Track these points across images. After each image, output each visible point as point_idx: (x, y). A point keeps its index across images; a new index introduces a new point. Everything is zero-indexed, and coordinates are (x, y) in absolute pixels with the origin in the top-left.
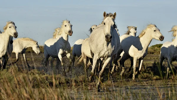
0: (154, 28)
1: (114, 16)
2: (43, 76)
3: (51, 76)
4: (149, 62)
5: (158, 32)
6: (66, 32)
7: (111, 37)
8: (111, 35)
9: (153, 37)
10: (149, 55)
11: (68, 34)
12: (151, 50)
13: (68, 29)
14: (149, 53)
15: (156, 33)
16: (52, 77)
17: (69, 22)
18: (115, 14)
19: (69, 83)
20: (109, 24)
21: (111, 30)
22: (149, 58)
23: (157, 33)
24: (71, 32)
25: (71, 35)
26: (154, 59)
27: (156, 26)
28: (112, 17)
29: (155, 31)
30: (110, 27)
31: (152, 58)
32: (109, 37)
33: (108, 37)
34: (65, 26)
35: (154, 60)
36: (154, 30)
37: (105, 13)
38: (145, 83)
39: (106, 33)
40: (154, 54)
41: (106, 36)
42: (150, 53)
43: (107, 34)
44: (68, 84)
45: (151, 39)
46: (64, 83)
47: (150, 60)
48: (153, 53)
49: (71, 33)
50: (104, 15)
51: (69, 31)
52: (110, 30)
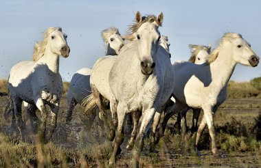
0: (238, 41)
1: (159, 20)
2: (16, 147)
3: (32, 146)
4: (247, 115)
5: (247, 48)
6: (55, 50)
7: (153, 65)
8: (152, 62)
9: (237, 59)
10: (247, 99)
11: (60, 53)
12: (251, 88)
13: (59, 43)
14: (248, 95)
15: (241, 51)
16: (34, 149)
17: (60, 30)
18: (161, 16)
19: (72, 161)
20: (147, 39)
21: (152, 50)
22: (248, 106)
23: (244, 51)
24: (65, 50)
25: (66, 56)
26: (258, 107)
27: (241, 36)
28: (155, 22)
29: (239, 46)
30: (150, 44)
31: (254, 106)
32: (149, 65)
33: (147, 66)
34: (53, 38)
35: (258, 110)
36: (238, 44)
37: (138, 15)
38: (239, 161)
39: (142, 57)
40: (257, 97)
41: (142, 63)
42: (250, 94)
43: (144, 57)
44: (70, 164)
45: (233, 64)
46: (61, 162)
47: (250, 110)
48: (256, 95)
49: (68, 51)
50: (138, 19)
51: (62, 48)
52: (150, 50)
